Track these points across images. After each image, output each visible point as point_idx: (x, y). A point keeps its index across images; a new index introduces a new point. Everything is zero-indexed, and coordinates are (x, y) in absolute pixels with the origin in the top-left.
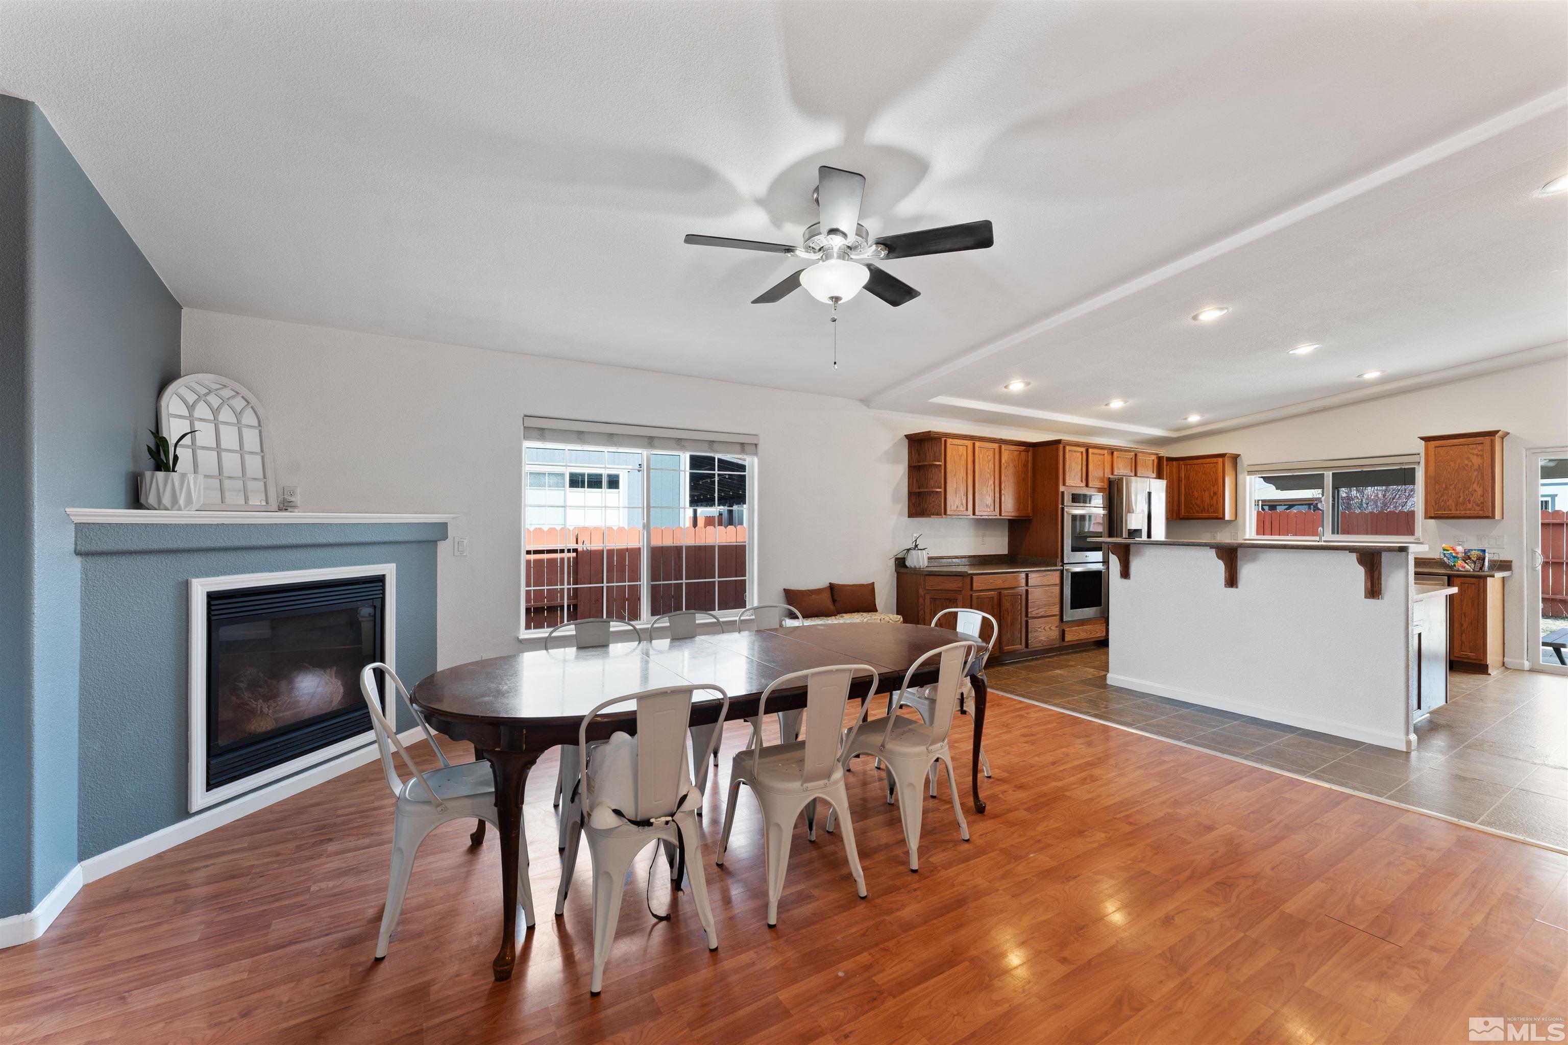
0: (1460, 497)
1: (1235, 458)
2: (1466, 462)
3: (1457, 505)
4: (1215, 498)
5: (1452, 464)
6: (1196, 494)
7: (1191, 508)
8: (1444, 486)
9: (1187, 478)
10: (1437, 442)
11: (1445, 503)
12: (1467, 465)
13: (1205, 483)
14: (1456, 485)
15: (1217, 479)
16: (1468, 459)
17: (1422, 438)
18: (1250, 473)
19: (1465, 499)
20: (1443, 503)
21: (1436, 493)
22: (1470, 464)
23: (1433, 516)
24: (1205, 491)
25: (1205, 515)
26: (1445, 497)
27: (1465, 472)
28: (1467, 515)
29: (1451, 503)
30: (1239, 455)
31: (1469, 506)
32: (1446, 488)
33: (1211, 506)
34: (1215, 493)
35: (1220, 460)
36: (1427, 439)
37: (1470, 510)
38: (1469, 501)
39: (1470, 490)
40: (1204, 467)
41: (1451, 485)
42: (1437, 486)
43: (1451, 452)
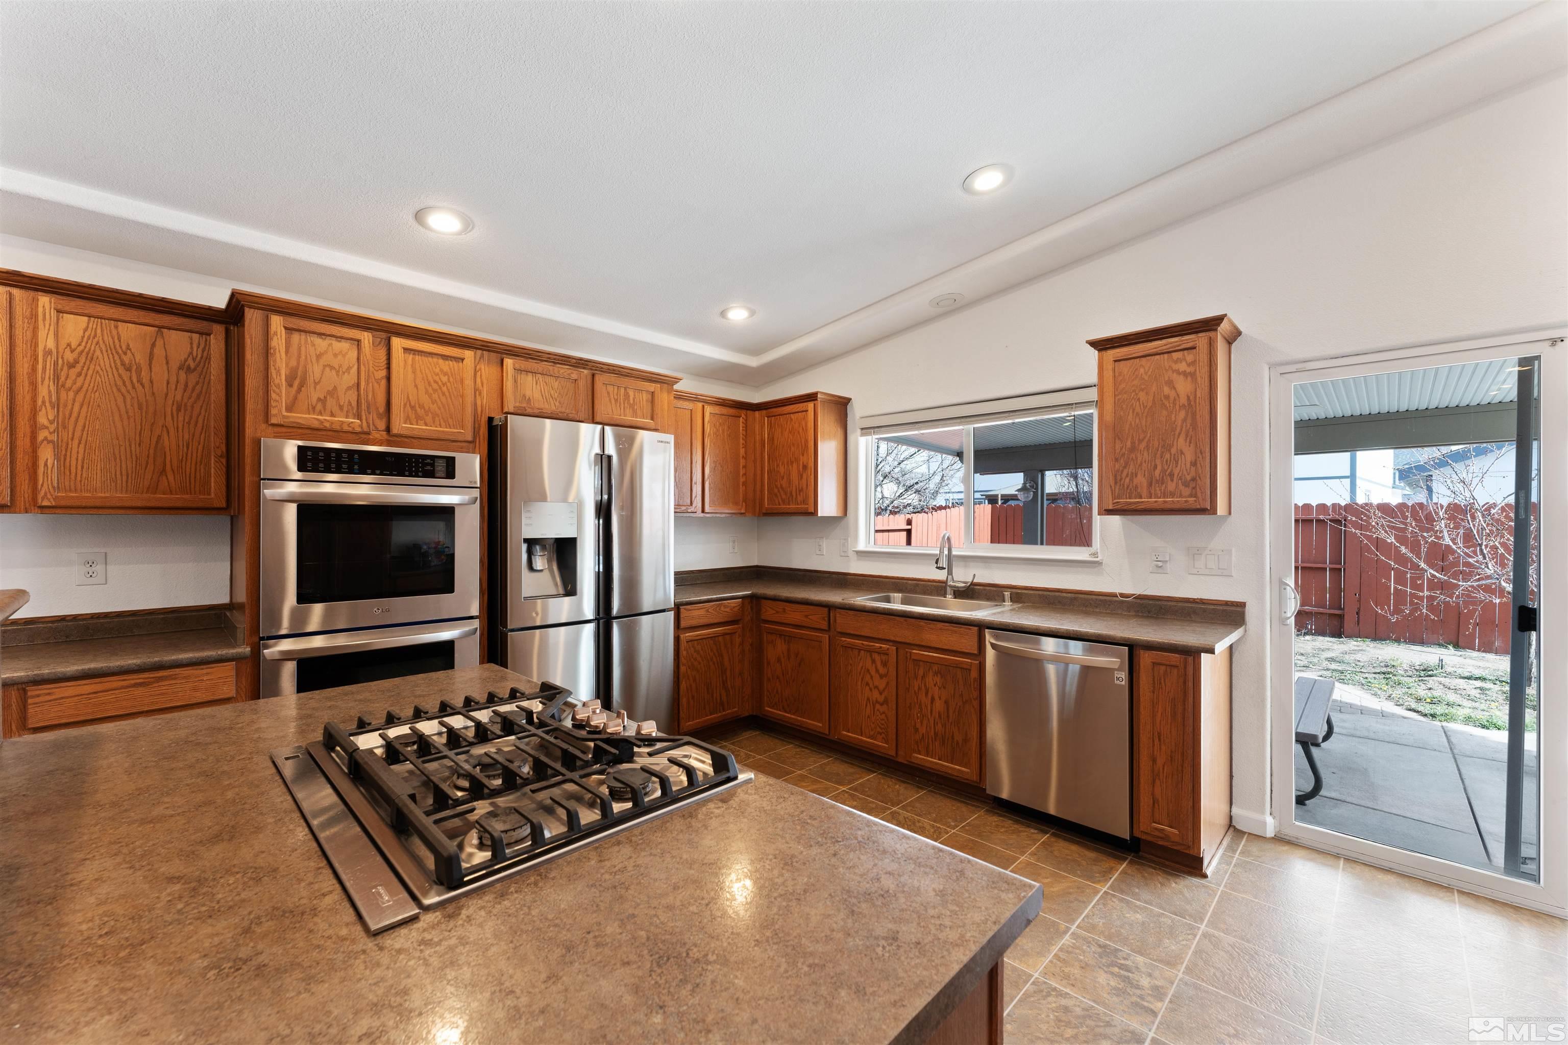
0: (1156, 467)
1: (841, 405)
2: (1166, 390)
3: (1150, 484)
4: (805, 476)
5: (1142, 395)
6: (782, 470)
7: (776, 495)
8: (1129, 444)
9: (771, 439)
10: (1118, 350)
11: (1131, 480)
12: (1167, 397)
13: (793, 449)
14: (1149, 440)
15: (806, 441)
16: (1170, 383)
17: (1094, 344)
18: (866, 430)
19: (1164, 471)
20: (1127, 480)
21: (1117, 460)
22: (1172, 394)
23: (1111, 507)
24: (792, 463)
25: (793, 506)
26: (1131, 468)
27: (1165, 413)
28: (1168, 506)
29: (1141, 480)
30: (849, 400)
31: (1171, 486)
32: (1133, 449)
33: (800, 491)
34: (805, 467)
35: (811, 405)
36: (1101, 345)
37: (1172, 495)
38: (1171, 475)
39: (1173, 451)
40: (792, 419)
41: (1140, 441)
42: (1118, 445)
43: (1142, 370)
